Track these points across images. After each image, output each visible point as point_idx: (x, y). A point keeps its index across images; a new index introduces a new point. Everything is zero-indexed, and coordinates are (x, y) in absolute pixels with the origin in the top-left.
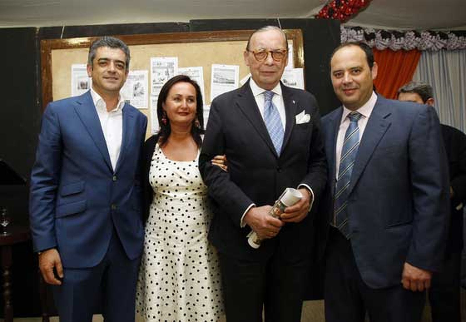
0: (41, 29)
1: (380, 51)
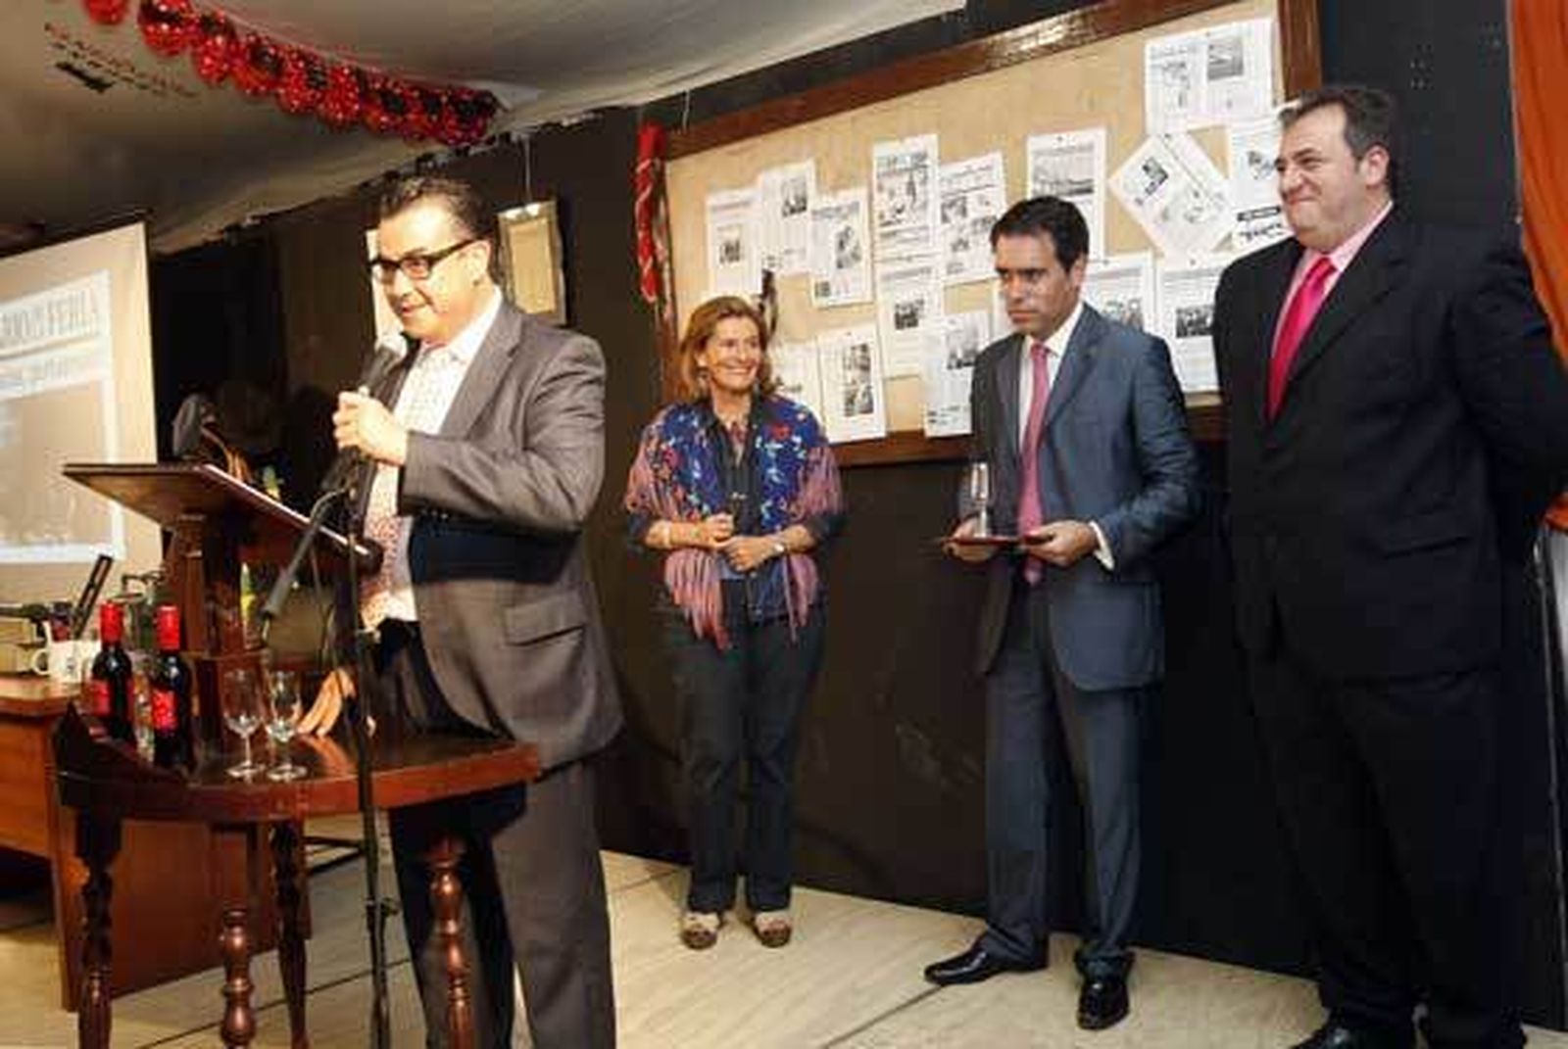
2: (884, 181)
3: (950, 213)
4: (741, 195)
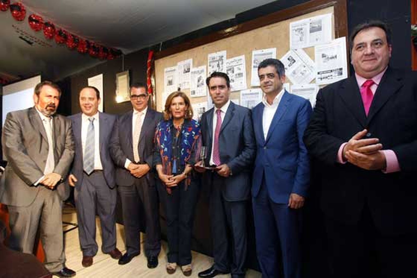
2: (211, 64)
3: (229, 72)
4: (173, 68)
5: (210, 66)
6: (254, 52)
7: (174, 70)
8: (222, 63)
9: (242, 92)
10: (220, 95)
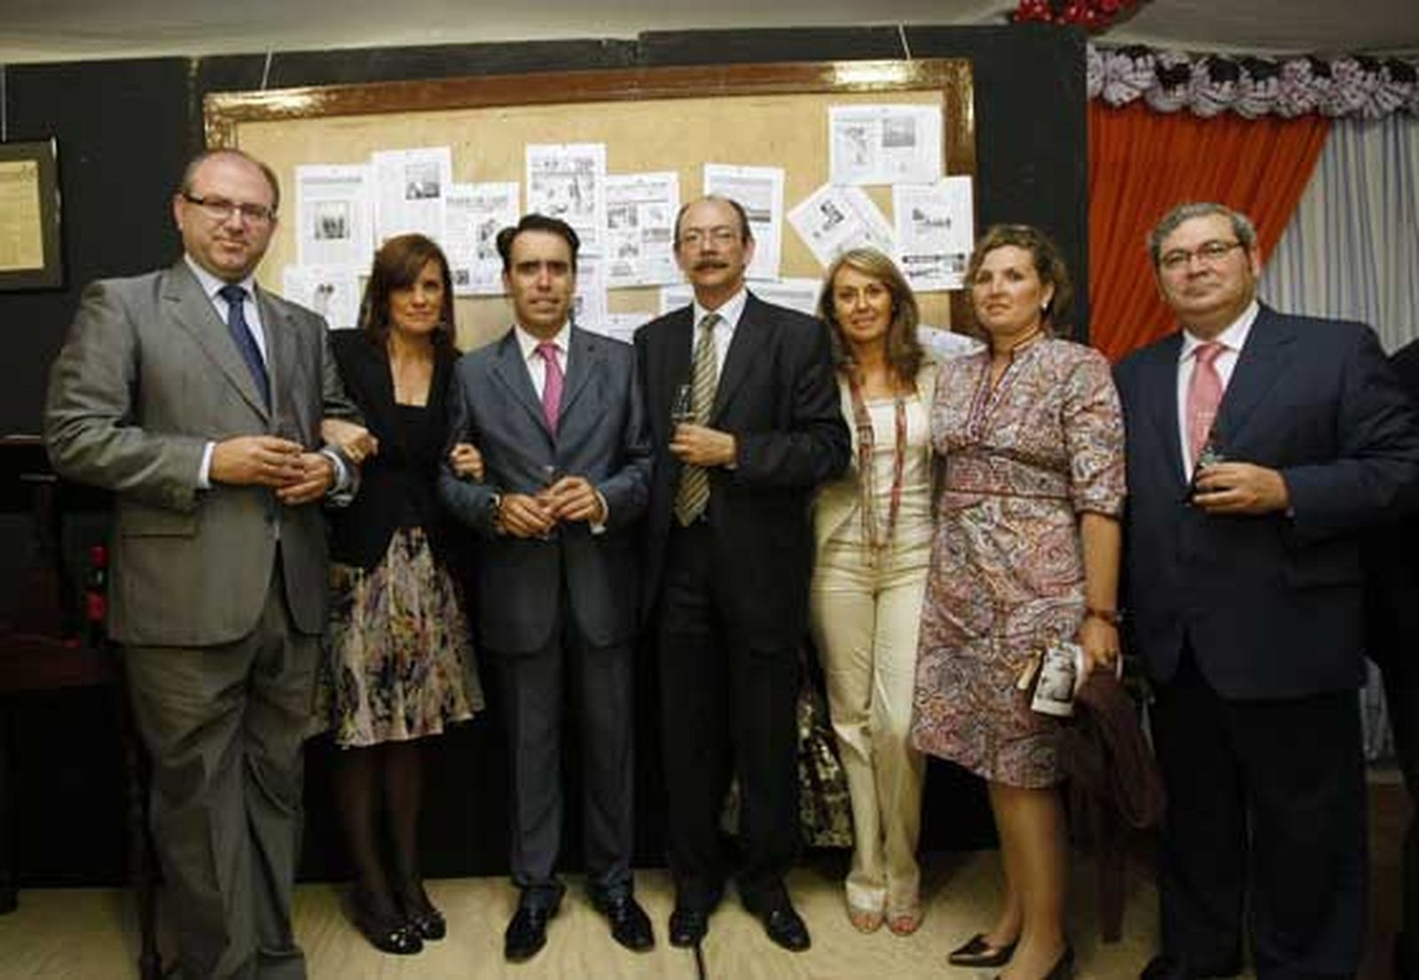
0: (203, 61)
1: (1203, 121)
2: (541, 180)
3: (616, 219)
4: (345, 171)
5: (536, 187)
6: (711, 170)
7: (358, 180)
8: (591, 186)
9: (664, 292)
10: (550, 295)
